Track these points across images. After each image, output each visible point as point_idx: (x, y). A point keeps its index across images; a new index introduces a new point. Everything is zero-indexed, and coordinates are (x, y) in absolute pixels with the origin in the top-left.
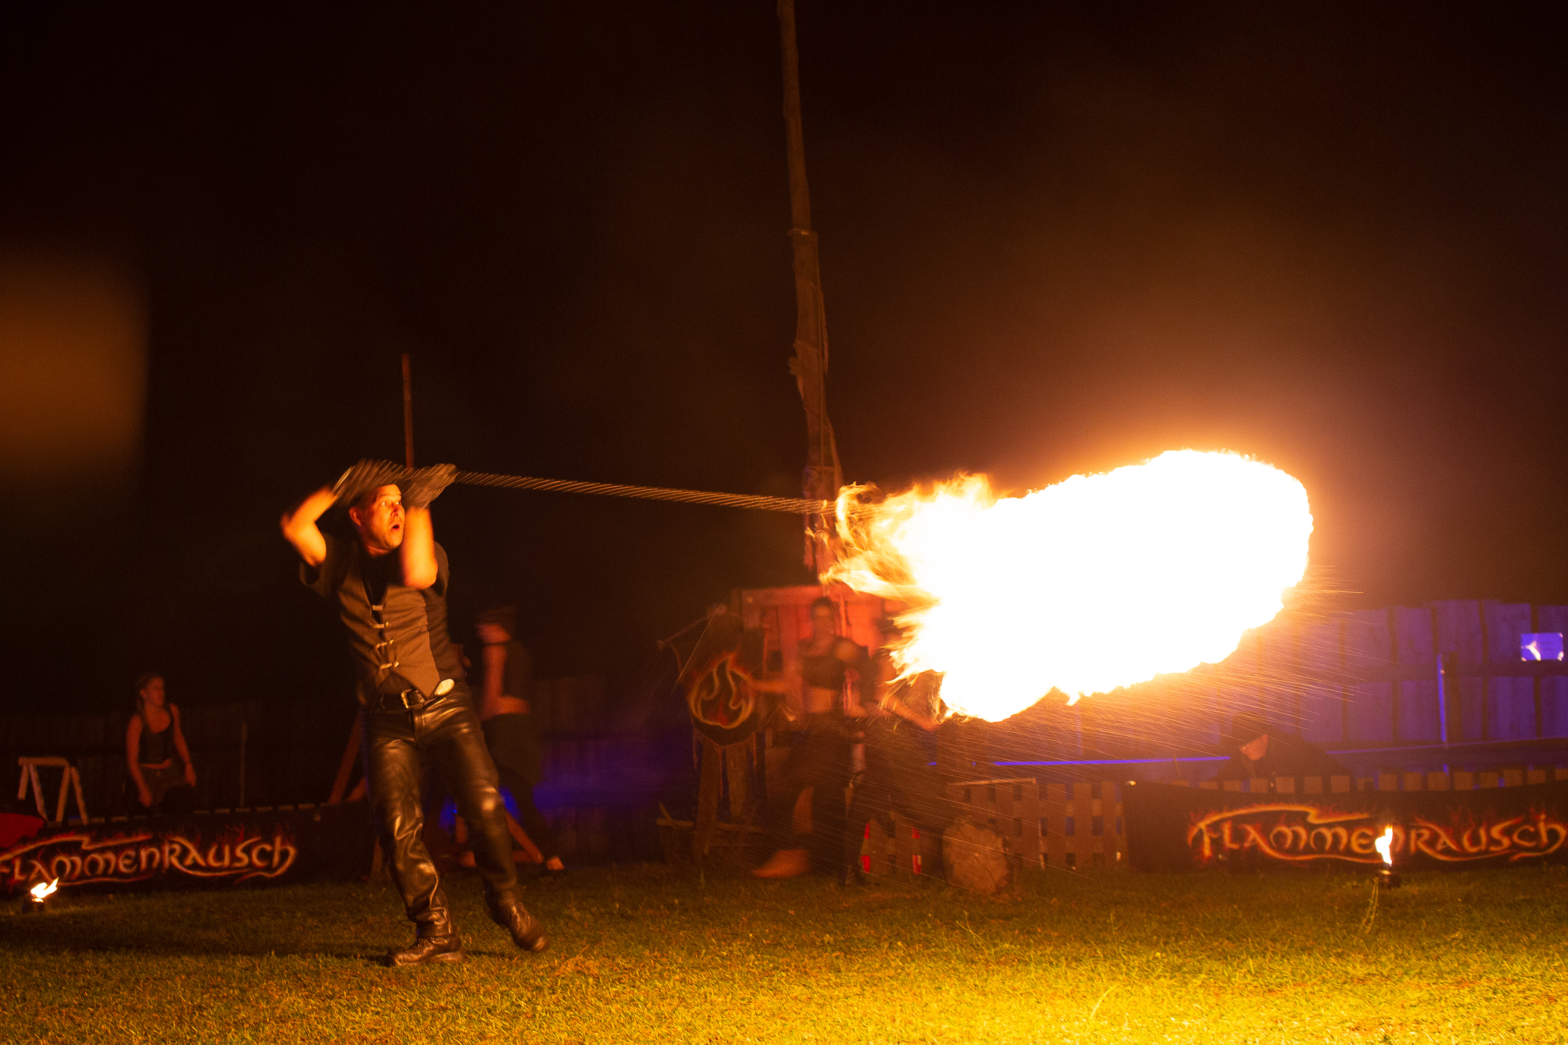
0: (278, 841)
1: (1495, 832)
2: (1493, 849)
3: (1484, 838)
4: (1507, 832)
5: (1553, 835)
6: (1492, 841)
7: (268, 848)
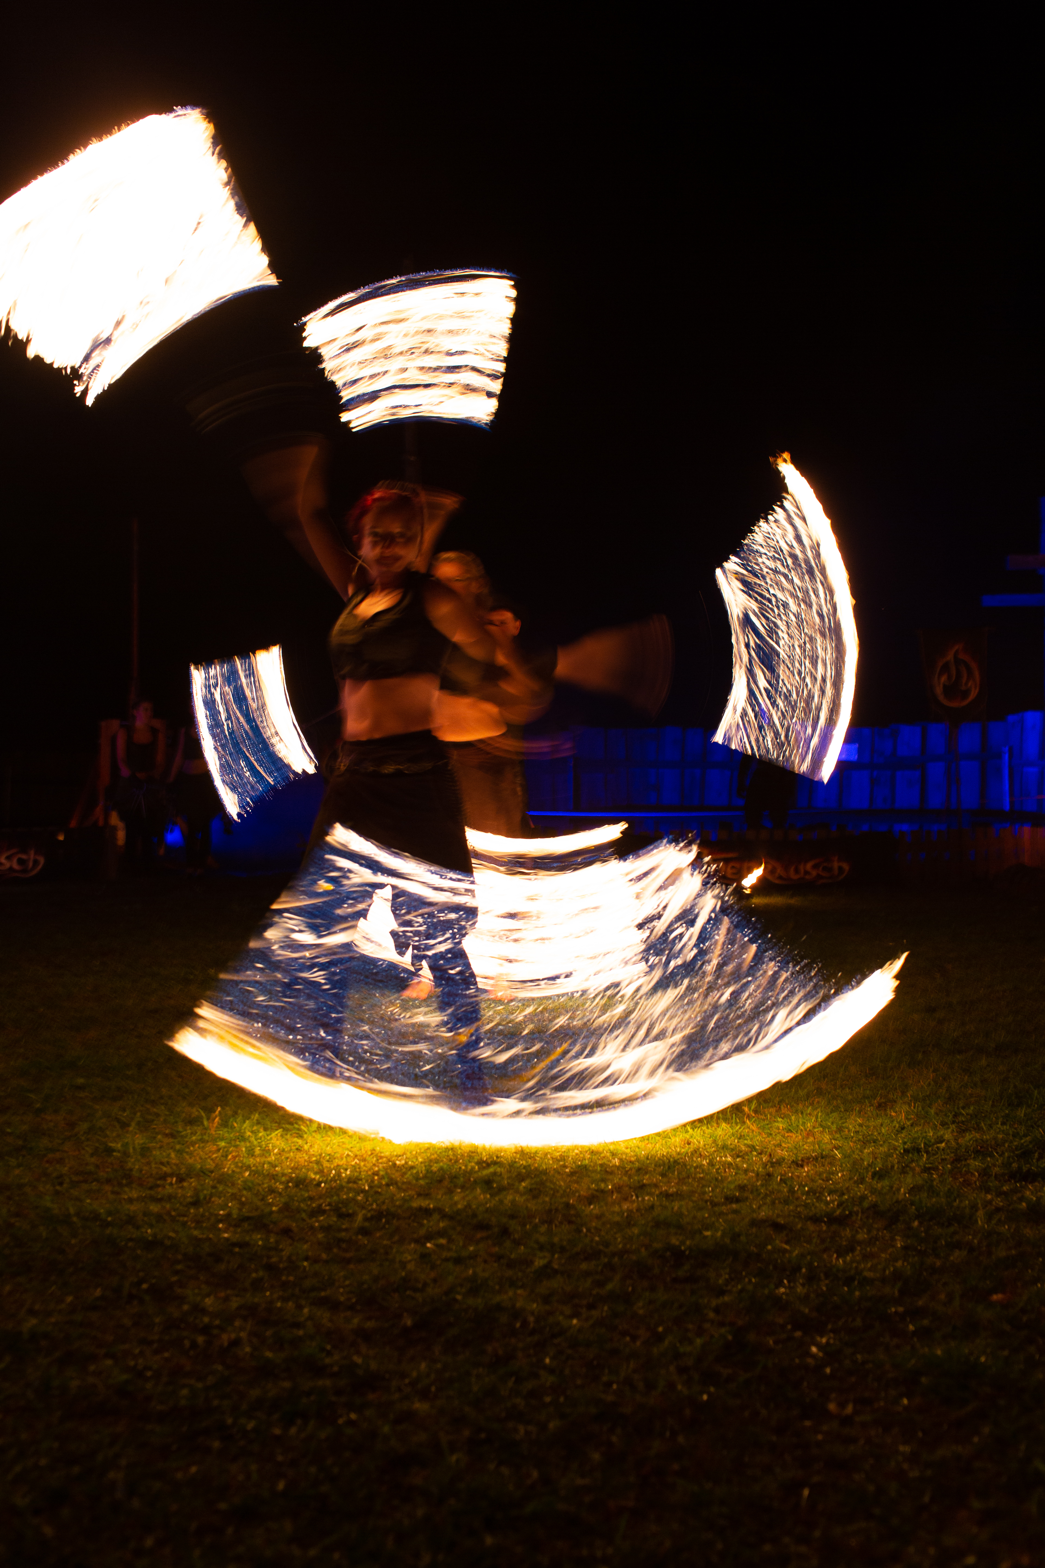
0: (32, 853)
1: (809, 866)
2: (807, 877)
3: (802, 871)
4: (815, 867)
5: (841, 869)
6: (806, 873)
7: (24, 857)
